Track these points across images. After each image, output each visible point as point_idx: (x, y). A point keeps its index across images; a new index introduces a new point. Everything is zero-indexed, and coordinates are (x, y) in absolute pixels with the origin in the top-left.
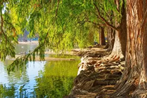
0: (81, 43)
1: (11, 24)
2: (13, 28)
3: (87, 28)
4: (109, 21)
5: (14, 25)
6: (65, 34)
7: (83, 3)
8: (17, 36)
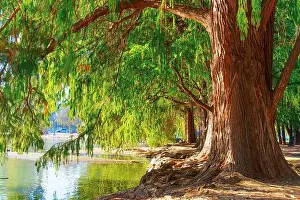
0: (151, 135)
1: (42, 94)
2: (45, 101)
3: (163, 110)
4: (201, 98)
5: (46, 97)
6: (124, 117)
7: (156, 65)
8: (49, 114)
